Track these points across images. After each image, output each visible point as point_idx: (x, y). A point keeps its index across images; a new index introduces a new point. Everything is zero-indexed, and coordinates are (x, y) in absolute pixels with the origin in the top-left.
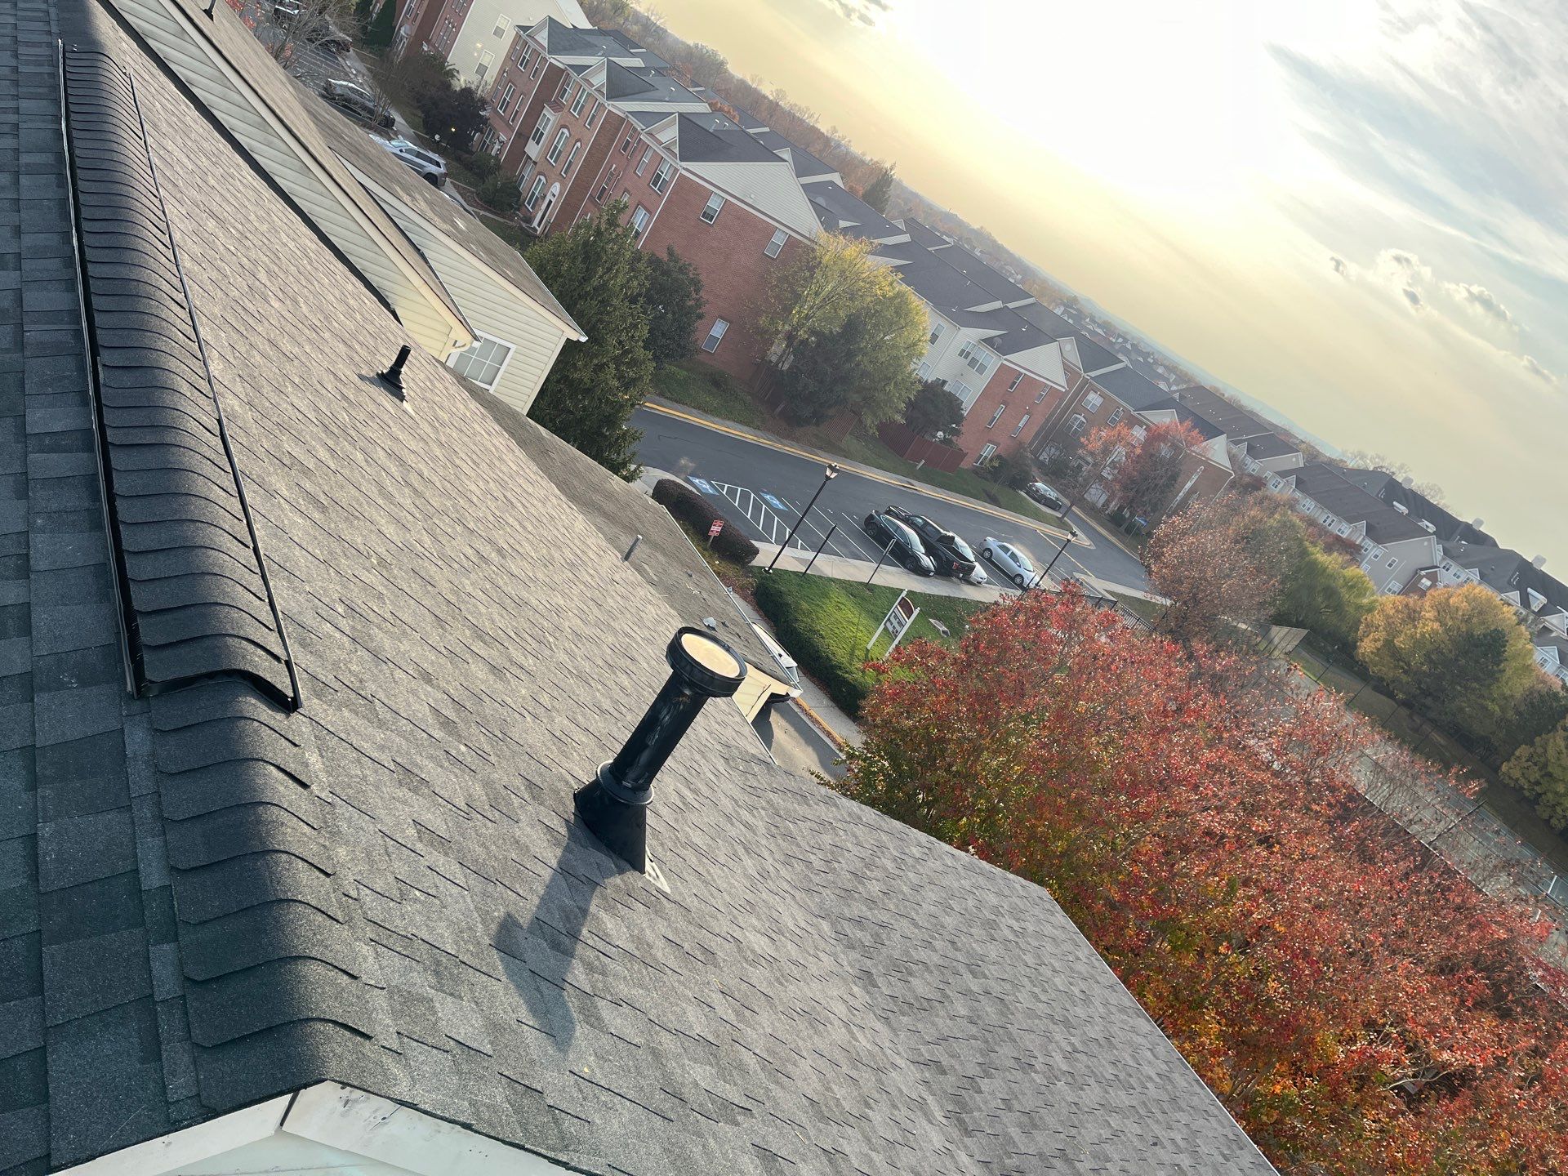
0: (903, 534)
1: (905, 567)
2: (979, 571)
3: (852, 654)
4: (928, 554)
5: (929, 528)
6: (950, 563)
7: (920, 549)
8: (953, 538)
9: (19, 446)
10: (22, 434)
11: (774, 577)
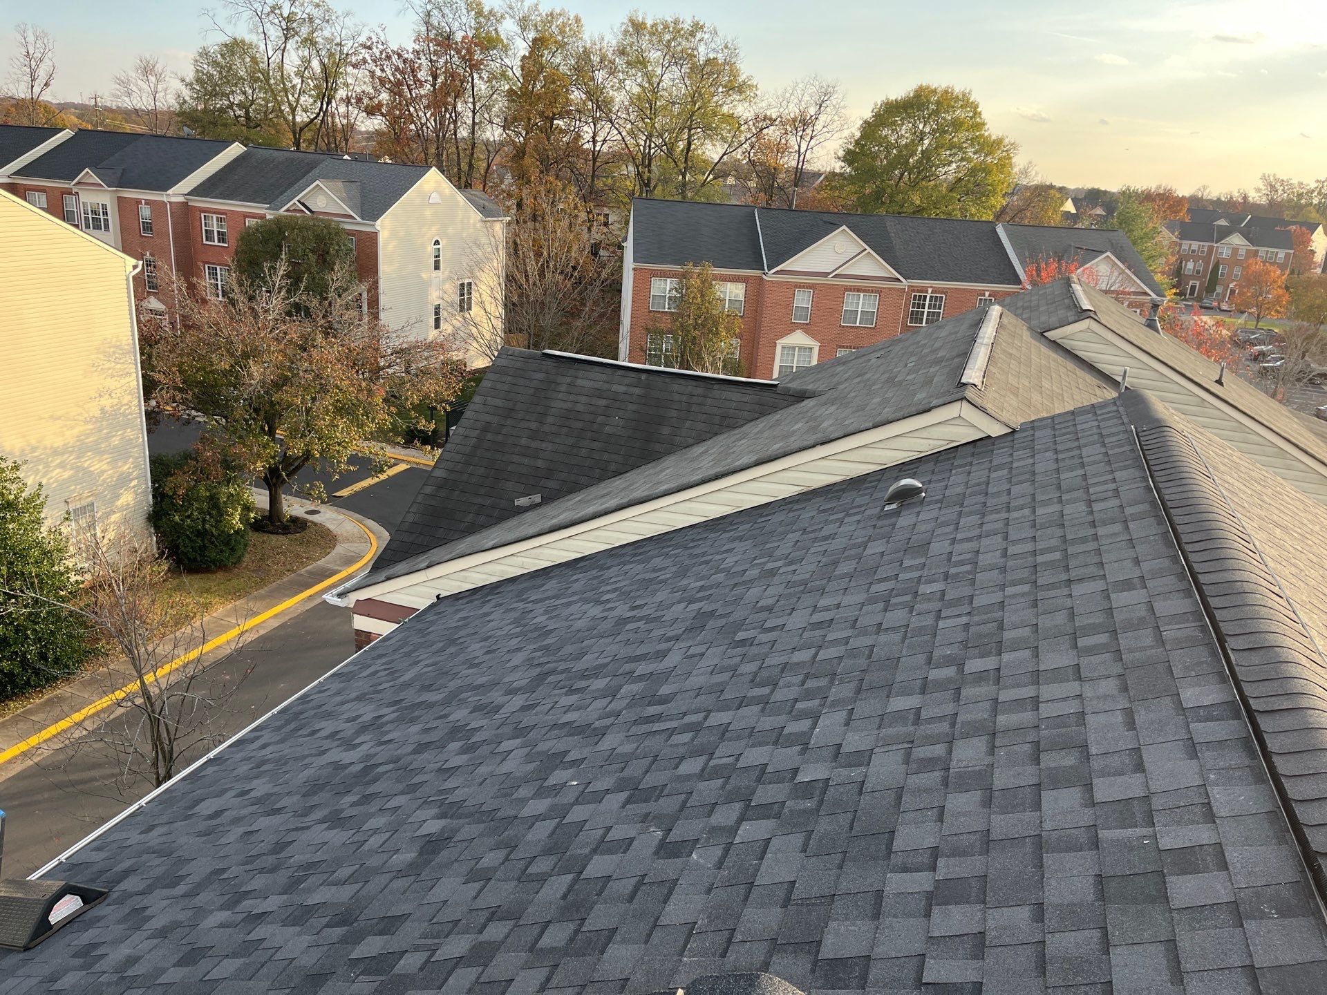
9: (1181, 717)
10: (1180, 708)
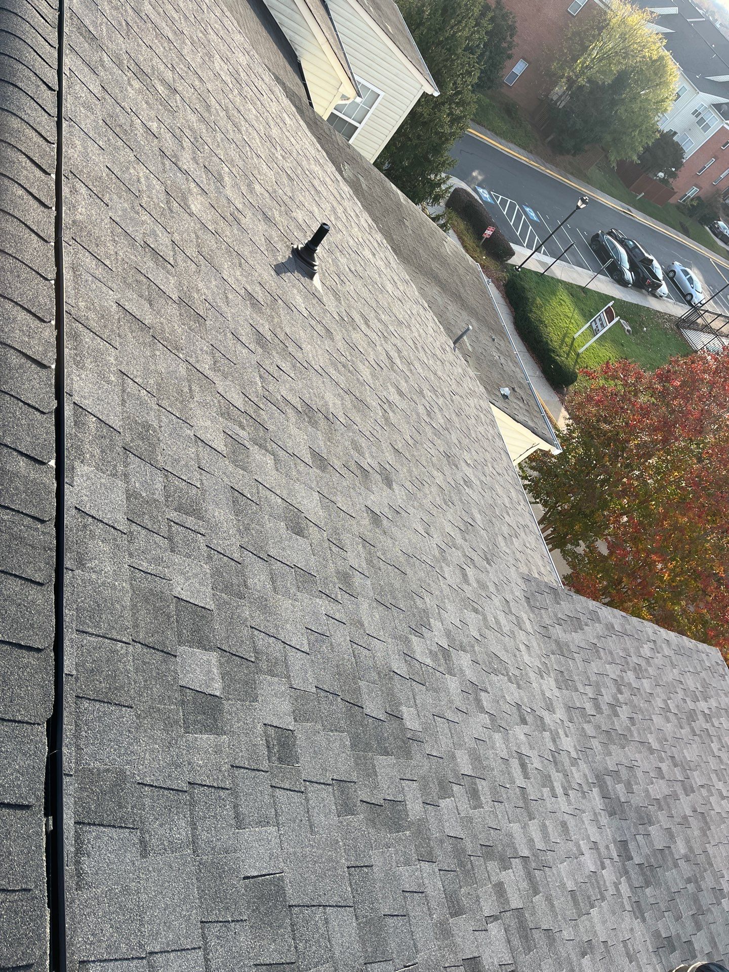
0: (617, 252)
1: (612, 278)
2: (664, 289)
3: (563, 341)
4: (630, 270)
5: (637, 250)
6: (645, 279)
7: (626, 265)
8: (652, 260)
11: (522, 275)
